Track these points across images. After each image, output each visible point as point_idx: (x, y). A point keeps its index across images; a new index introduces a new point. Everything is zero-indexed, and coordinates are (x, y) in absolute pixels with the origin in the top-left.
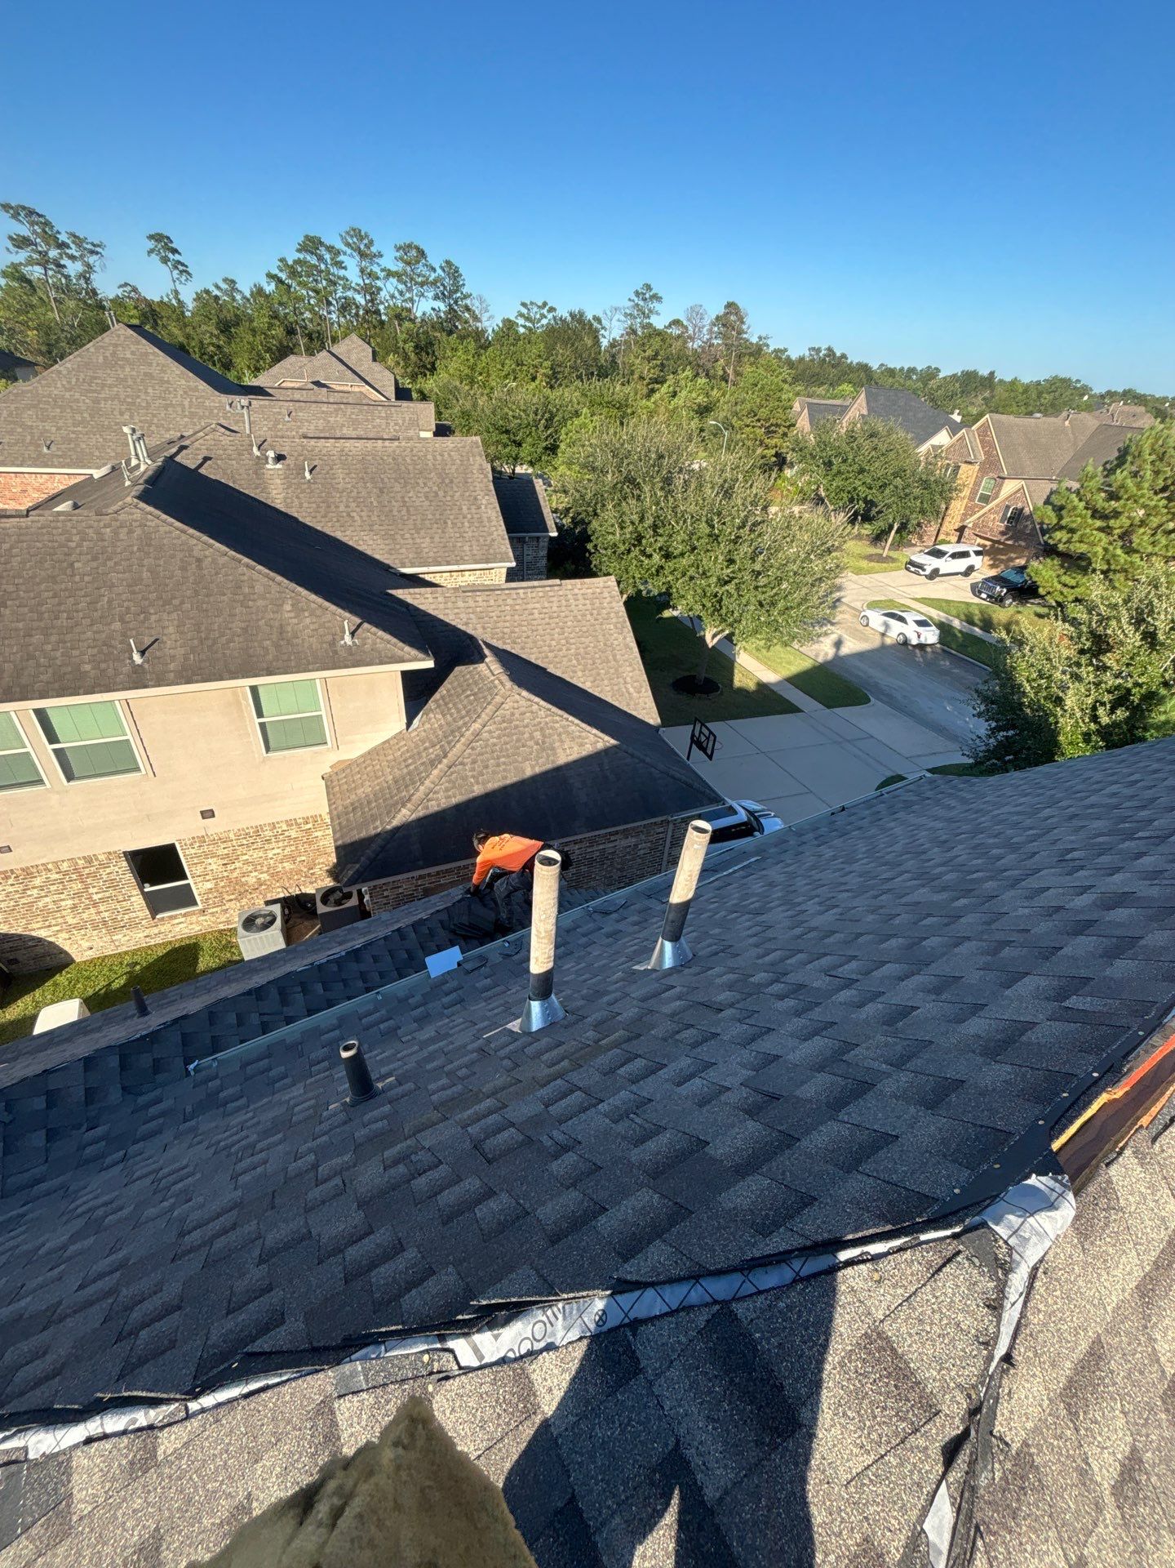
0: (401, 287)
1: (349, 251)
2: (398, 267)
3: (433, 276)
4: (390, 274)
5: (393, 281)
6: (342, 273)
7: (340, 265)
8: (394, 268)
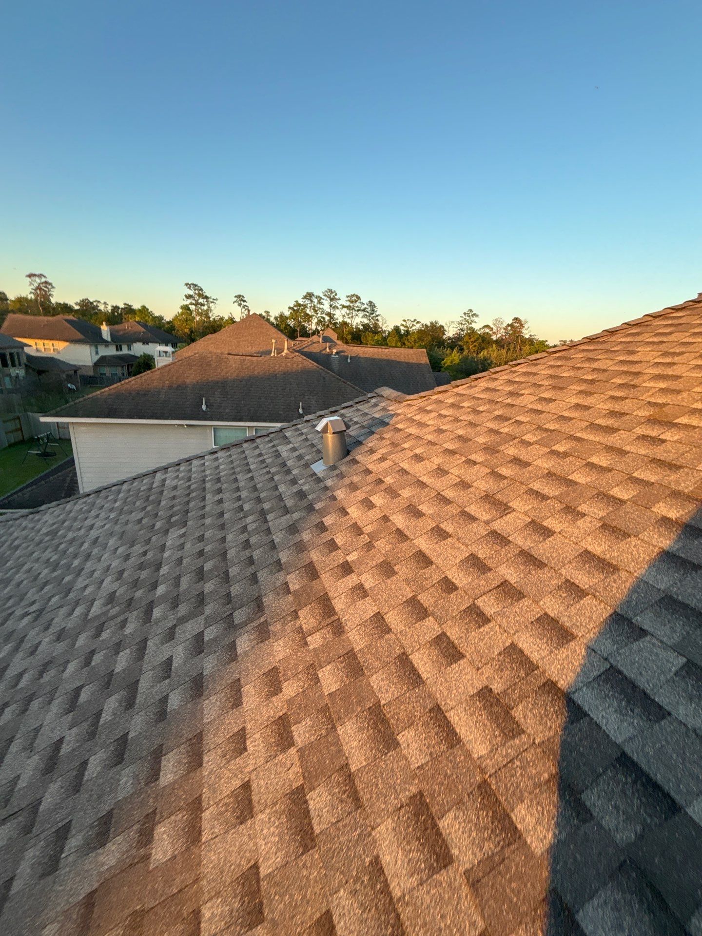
0: (348, 312)
1: (325, 298)
2: (348, 304)
3: (363, 307)
4: (344, 307)
5: (345, 309)
6: (321, 306)
7: (321, 303)
8: (346, 305)
